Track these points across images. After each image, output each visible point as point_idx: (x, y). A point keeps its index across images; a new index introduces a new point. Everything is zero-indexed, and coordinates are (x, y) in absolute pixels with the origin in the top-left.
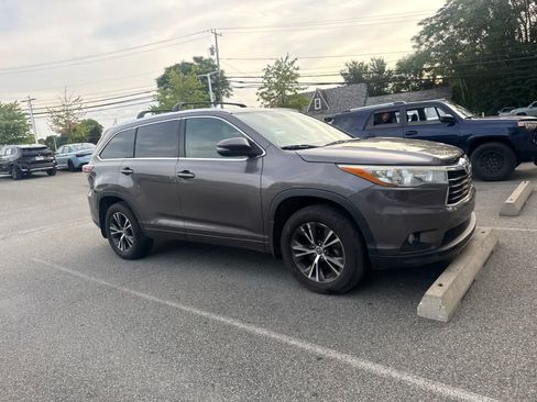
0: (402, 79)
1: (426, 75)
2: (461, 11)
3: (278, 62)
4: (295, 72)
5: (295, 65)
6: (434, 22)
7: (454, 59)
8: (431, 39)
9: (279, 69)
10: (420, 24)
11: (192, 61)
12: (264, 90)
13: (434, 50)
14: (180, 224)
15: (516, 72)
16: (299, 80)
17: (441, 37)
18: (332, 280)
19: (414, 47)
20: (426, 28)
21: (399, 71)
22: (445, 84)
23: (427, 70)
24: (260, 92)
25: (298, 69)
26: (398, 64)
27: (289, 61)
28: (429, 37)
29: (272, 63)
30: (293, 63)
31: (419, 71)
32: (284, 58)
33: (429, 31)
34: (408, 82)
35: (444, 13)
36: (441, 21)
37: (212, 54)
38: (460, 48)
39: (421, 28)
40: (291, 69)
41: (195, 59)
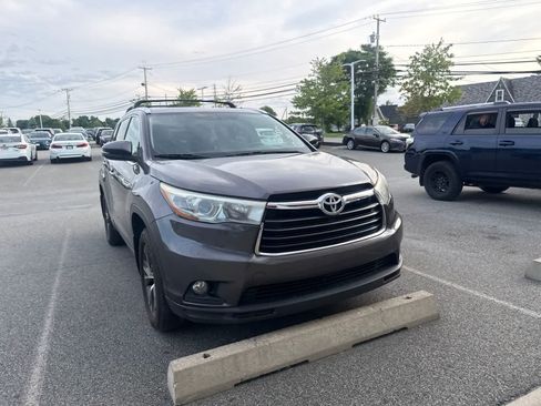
3: (428, 49)
4: (447, 59)
5: (449, 52)
9: (428, 57)
11: (360, 49)
25: (451, 56)
27: (442, 47)
30: (447, 49)
32: (436, 44)
37: (373, 42)
40: (443, 56)
41: (363, 47)
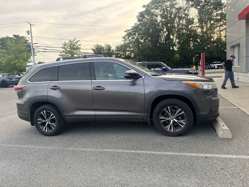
0: (118, 54)
1: (128, 53)
2: (141, 28)
3: (70, 41)
5: (79, 43)
6: (130, 31)
7: (138, 47)
8: (130, 38)
10: (125, 32)
11: (13, 37)
12: (63, 54)
13: (131, 43)
14: (92, 113)
15: (161, 54)
16: (80, 50)
17: (133, 38)
18: (179, 130)
19: (123, 41)
20: (128, 34)
21: (117, 51)
22: (135, 57)
23: (128, 51)
24: (61, 54)
25: (80, 45)
26: (117, 47)
27: (76, 41)
29: (67, 42)
30: (77, 42)
31: (125, 51)
32: (73, 40)
33: (129, 35)
34: (121, 56)
35: (134, 28)
36: (133, 31)
37: (29, 34)
38: (140, 43)
39: (126, 33)
40: (77, 45)
41: (15, 36)
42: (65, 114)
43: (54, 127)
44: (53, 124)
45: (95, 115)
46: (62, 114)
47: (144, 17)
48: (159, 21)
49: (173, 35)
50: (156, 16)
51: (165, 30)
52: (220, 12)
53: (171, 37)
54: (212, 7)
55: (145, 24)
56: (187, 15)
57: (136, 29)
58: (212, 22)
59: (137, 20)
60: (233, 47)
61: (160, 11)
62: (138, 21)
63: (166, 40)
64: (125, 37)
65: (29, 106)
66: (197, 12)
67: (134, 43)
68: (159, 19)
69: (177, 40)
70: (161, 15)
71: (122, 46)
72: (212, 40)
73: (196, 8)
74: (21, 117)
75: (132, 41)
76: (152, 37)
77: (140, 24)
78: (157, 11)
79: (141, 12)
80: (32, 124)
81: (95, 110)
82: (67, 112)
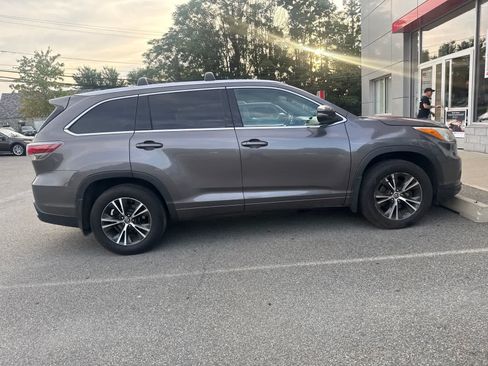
2: (182, 39)
4: (59, 68)
6: (160, 43)
7: (177, 77)
8: (160, 57)
9: (40, 62)
10: (149, 43)
13: (163, 67)
17: (168, 58)
19: (145, 62)
20: (155, 47)
26: (129, 75)
28: (157, 55)
29: (30, 56)
30: (54, 58)
33: (158, 50)
35: (168, 38)
36: (167, 44)
38: (181, 68)
39: (151, 47)
42: (175, 203)
43: (144, 232)
44: (144, 227)
45: (244, 200)
46: (168, 203)
47: (187, 17)
48: (217, 28)
49: (244, 58)
50: (214, 17)
51: (230, 45)
52: (326, 19)
53: (242, 61)
54: (312, 9)
55: (190, 31)
56: (269, 20)
57: (171, 39)
58: (313, 37)
59: (173, 22)
60: (374, 81)
61: (220, 8)
62: (176, 24)
63: (232, 66)
64: (148, 55)
65: (80, 188)
66: (287, 16)
67: (170, 67)
68: (218, 23)
69: (252, 69)
70: (222, 17)
71: (142, 73)
72: (314, 70)
73: (285, 7)
74: (43, 217)
75: (165, 64)
76: (205, 57)
77: (181, 31)
78: (214, 7)
79: (183, 6)
80: (87, 231)
81: (243, 189)
82: (180, 198)
